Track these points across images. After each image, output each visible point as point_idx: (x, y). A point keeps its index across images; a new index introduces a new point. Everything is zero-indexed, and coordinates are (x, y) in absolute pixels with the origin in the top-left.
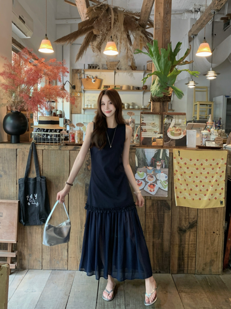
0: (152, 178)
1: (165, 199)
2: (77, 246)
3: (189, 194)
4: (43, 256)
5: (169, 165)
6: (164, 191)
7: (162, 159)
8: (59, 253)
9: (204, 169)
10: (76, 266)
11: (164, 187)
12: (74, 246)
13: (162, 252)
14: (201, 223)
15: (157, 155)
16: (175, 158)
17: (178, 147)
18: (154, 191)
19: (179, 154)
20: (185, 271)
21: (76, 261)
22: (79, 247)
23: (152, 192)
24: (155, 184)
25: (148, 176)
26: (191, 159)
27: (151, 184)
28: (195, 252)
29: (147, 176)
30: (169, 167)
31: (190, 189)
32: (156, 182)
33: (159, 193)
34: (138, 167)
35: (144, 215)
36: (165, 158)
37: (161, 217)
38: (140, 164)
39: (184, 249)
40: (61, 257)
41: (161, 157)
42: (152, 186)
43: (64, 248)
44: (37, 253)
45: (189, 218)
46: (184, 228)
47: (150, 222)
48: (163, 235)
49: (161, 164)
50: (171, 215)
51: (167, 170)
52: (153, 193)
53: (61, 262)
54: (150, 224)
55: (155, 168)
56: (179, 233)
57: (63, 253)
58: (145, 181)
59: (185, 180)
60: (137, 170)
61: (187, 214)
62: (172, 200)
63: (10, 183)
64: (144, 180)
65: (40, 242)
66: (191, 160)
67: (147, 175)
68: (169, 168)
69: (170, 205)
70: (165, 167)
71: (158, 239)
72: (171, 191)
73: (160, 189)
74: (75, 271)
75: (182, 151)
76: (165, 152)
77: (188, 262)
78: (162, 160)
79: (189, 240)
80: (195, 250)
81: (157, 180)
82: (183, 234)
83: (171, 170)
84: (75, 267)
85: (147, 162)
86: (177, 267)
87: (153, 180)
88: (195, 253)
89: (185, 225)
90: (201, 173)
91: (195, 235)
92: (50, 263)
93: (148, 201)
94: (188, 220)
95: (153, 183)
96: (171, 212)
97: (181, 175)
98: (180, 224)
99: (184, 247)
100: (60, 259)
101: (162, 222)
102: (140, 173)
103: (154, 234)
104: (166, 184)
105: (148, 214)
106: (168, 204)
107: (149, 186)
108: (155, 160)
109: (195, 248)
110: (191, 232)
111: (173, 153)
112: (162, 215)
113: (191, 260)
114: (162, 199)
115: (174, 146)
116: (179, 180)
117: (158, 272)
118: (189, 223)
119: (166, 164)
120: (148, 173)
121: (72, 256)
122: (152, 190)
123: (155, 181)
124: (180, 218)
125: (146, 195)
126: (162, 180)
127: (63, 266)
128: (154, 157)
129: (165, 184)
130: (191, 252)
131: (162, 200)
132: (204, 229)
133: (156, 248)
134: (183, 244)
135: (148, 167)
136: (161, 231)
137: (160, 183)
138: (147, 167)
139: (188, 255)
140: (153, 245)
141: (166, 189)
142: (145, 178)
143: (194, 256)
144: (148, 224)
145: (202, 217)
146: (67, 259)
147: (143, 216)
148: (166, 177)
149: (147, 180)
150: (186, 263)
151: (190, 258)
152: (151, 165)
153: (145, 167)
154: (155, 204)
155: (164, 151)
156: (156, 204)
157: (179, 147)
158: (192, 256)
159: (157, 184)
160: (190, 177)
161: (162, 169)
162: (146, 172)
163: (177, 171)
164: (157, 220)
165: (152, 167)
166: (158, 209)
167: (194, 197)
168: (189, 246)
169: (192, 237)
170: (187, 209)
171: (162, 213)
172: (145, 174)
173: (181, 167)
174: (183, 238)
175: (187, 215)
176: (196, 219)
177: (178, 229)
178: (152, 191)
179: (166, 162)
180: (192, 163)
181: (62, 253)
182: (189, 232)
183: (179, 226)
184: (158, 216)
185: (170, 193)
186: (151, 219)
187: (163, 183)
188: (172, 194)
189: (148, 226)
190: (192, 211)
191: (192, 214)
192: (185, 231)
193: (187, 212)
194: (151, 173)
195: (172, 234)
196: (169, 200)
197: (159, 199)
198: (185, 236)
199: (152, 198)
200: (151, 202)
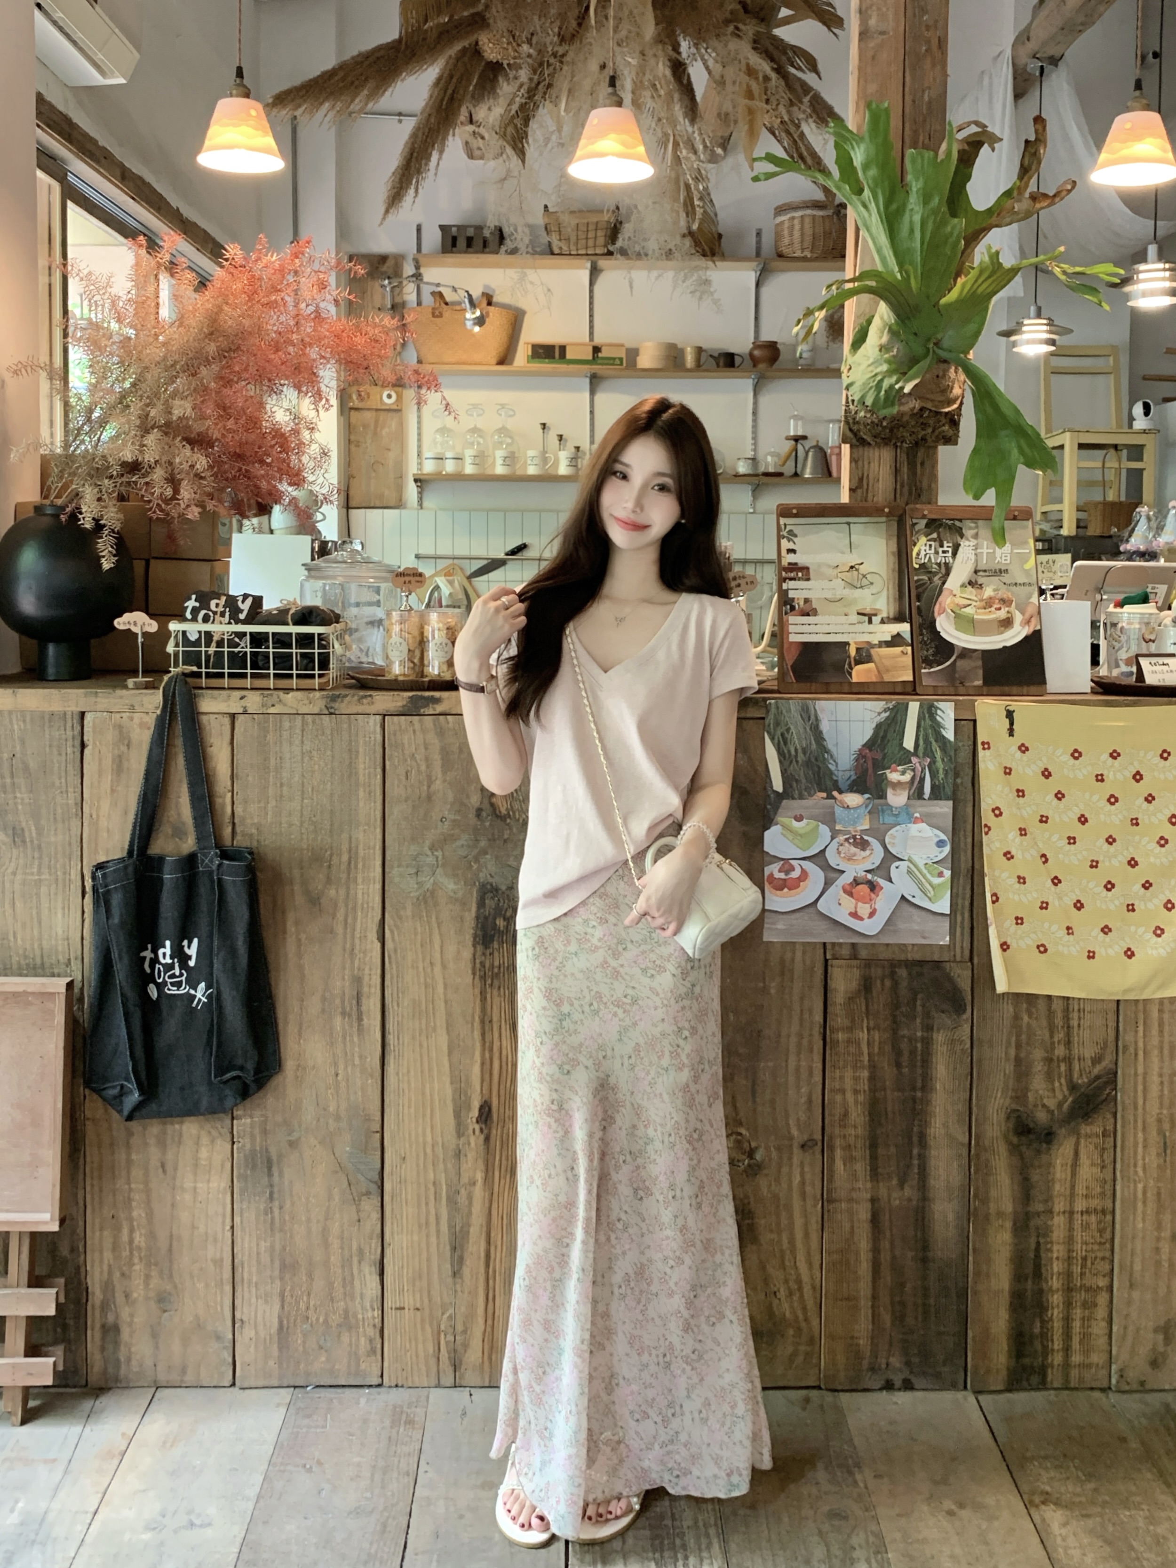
0: (864, 849)
1: (936, 958)
2: (433, 1239)
3: (1068, 928)
4: (238, 1302)
5: (955, 784)
6: (931, 917)
7: (915, 754)
8: (331, 1285)
9: (1150, 799)
10: (433, 1362)
11: (932, 893)
12: (416, 1238)
13: (924, 1260)
14: (1140, 1088)
15: (886, 732)
16: (987, 745)
17: (996, 689)
18: (872, 914)
19: (1012, 724)
20: (1054, 1377)
21: (428, 1329)
22: (448, 1248)
23: (861, 919)
24: (882, 882)
25: (842, 838)
26: (1076, 751)
27: (856, 882)
28: (1103, 1259)
29: (833, 838)
30: (954, 792)
31: (1070, 901)
32: (884, 869)
33: (901, 925)
34: (787, 794)
35: (818, 1044)
36: (935, 746)
37: (913, 1052)
38: (797, 781)
39: (1042, 1241)
40: (346, 1312)
41: (909, 743)
42: (864, 889)
43: (361, 1252)
44: (207, 1286)
45: (1068, 1060)
46: (1042, 1116)
47: (848, 1083)
48: (923, 1158)
49: (913, 778)
50: (968, 1045)
51: (945, 808)
52: (870, 927)
53: (345, 1338)
54: (850, 1097)
55: (878, 801)
56: (1014, 1149)
57: (357, 1283)
58: (826, 867)
59: (1044, 856)
60: (776, 808)
61: (1060, 1035)
62: (976, 960)
63: (44, 890)
64: (819, 858)
65: (224, 1223)
66: (1076, 754)
67: (834, 835)
68: (955, 798)
69: (965, 984)
70: (937, 794)
71: (901, 1186)
72: (967, 915)
73: (905, 906)
74: (425, 1391)
75: (1023, 706)
76: (932, 716)
77: (1067, 1320)
78: (914, 760)
79: (1073, 1187)
80: (1108, 1246)
81: (890, 857)
82: (1038, 1152)
83: (969, 810)
84: (424, 1368)
85: (832, 767)
86: (1009, 1351)
87: (871, 860)
88: (1107, 1267)
89: (1045, 1101)
90: (1135, 822)
91: (1108, 1159)
92: (280, 1349)
93: (840, 967)
94: (1063, 1068)
95: (869, 876)
96: (967, 1028)
97: (1023, 832)
98: (1020, 1095)
99: (1044, 1232)
100: (335, 1319)
101: (919, 1084)
102: (795, 824)
103: (874, 1157)
104: (941, 880)
105: (841, 1036)
106: (951, 980)
107: (849, 891)
108: (879, 756)
109: (1108, 1235)
110: (1082, 1141)
111: (975, 721)
112: (919, 1045)
113: (1085, 1305)
114: (918, 957)
115: (979, 683)
116: (1009, 856)
117: (898, 1383)
118: (1073, 1087)
119: (941, 775)
120: (838, 827)
121: (408, 1301)
122: (864, 910)
123: (877, 863)
124: (1018, 1061)
125: (830, 937)
126: (916, 859)
127: (358, 1365)
128: (870, 745)
129: (937, 881)
130: (1085, 1259)
131: (921, 963)
132: (1152, 1121)
133: (888, 1234)
134: (1038, 1214)
135: (841, 792)
136: (915, 1139)
137: (909, 872)
138: (835, 793)
139: (1069, 1275)
140: (875, 1220)
141: (943, 905)
142: (823, 851)
143: (1102, 1282)
144: (839, 1098)
145: (1141, 1053)
146: (378, 1321)
147: (811, 1050)
148: (940, 844)
149: (833, 860)
150: (1057, 1325)
151: (1079, 1297)
152: (858, 786)
153: (824, 795)
154: (878, 983)
155: (929, 713)
156: (882, 981)
157: (1006, 689)
158: (1089, 1281)
159: (891, 881)
160: (1072, 840)
161: (921, 802)
162: (829, 819)
163: (997, 812)
164: (888, 1073)
165: (862, 792)
166: (896, 1006)
167: (1098, 942)
168: (1071, 1221)
169: (1087, 1172)
170: (1057, 1006)
171: (919, 1034)
172: (824, 830)
173: (1021, 793)
174: (1035, 1176)
175: (1056, 1039)
176: (1107, 1063)
177: (1011, 1125)
178: (865, 916)
179: (940, 765)
180: (1085, 772)
181: (348, 1282)
182: (1072, 1140)
183: (1014, 1106)
184: (893, 1047)
185: (962, 923)
186: (855, 1068)
187: (925, 872)
188: (972, 928)
189: (838, 1111)
190: (1087, 1016)
191: (1086, 1034)
192: (1048, 1137)
193: (1059, 1021)
194: (855, 823)
195: (977, 1155)
196: (955, 961)
197: (903, 957)
198: (1050, 1165)
199: (863, 954)
200: (856, 973)
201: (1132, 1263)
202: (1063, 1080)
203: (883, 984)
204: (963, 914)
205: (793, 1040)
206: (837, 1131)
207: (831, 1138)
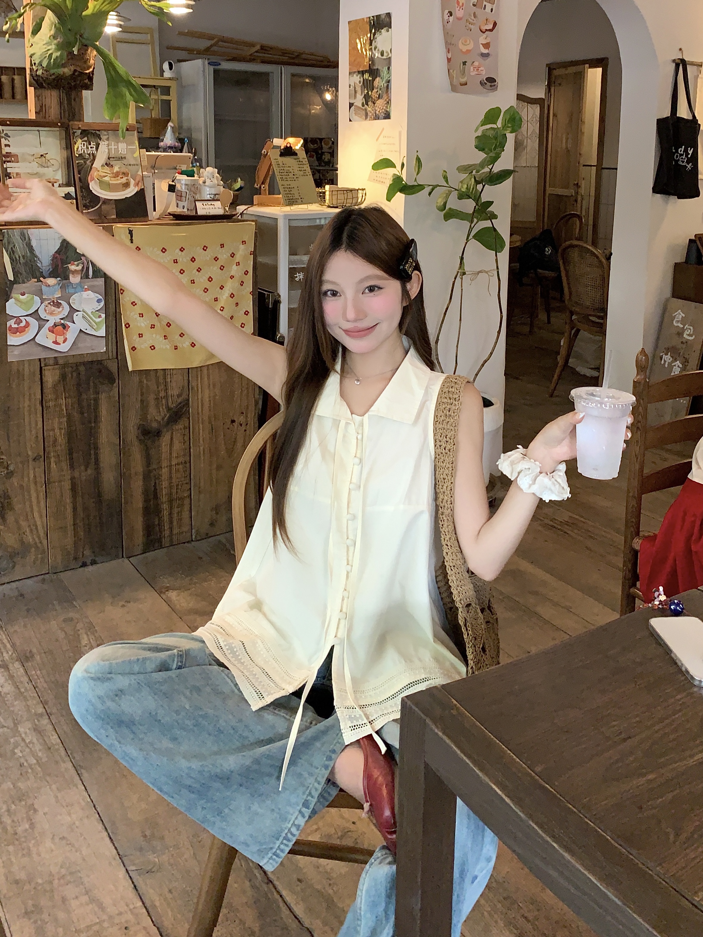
0: (59, 308)
3: (165, 336)
6: (96, 339)
9: (199, 270)
11: (96, 326)
13: (99, 502)
14: (200, 405)
17: (123, 220)
18: (65, 341)
19: (132, 237)
20: (166, 541)
23: (60, 344)
25: (46, 303)
26: (163, 248)
27: (55, 325)
28: (186, 483)
29: (41, 304)
31: (164, 323)
32: (70, 317)
33: (80, 345)
34: (16, 281)
35: (39, 409)
38: (21, 274)
39: (156, 482)
45: (166, 397)
46: (155, 425)
48: (96, 454)
49: (81, 269)
50: (117, 398)
51: (101, 282)
54: (57, 431)
55: (64, 281)
56: (141, 442)
60: (11, 289)
61: (162, 387)
62: (119, 359)
64: (35, 314)
66: (163, 250)
67: (42, 301)
69: (114, 370)
70: (95, 275)
71: (86, 469)
73: (82, 334)
77: (171, 514)
79: (171, 454)
80: (188, 477)
81: (73, 310)
82: (154, 441)
85: (39, 265)
86: (143, 535)
87: (63, 312)
88: (188, 487)
89: (156, 418)
90: (193, 282)
91: (186, 438)
93: (49, 370)
94: (164, 401)
95: (62, 321)
96: (116, 390)
98: (144, 417)
99: (158, 477)
101: (93, 420)
102: (22, 297)
104: (100, 319)
106: (107, 369)
107: (51, 330)
108: (63, 258)
109: (188, 473)
110: (174, 432)
112: (92, 402)
113: (178, 505)
114: (90, 360)
115: (114, 216)
116: (134, 304)
118: (169, 409)
120: (44, 297)
122: (60, 339)
123: (66, 314)
124: (142, 401)
125: (43, 355)
126: (86, 309)
128: (58, 252)
129: (98, 320)
130: (178, 485)
131: (92, 362)
132: (206, 418)
133: (80, 493)
134: (155, 470)
135: (44, 278)
137: (84, 317)
138: (41, 279)
139: (170, 494)
141: (102, 332)
142: (37, 310)
143: (186, 494)
144: (51, 433)
145: (199, 389)
147: (36, 413)
148: (99, 301)
150: (166, 518)
151: (176, 503)
152: (54, 274)
153: (35, 280)
154: (70, 376)
156: (72, 374)
157: (128, 219)
158: (180, 495)
159: (73, 323)
161: (88, 280)
162: (39, 293)
164: (77, 417)
165: (56, 277)
166: (79, 385)
167: (178, 341)
168: (170, 469)
169: (177, 445)
170: (160, 374)
171: (92, 396)
172: (37, 299)
174: (153, 452)
175: (160, 389)
176: (184, 396)
177: (140, 431)
178: (61, 342)
180: (168, 258)
182: (169, 433)
183: (141, 422)
184: (79, 405)
185: (112, 339)
186: (59, 417)
187: (92, 316)
188: (117, 342)
189: (51, 439)
190: (175, 376)
191: (174, 384)
192: (158, 434)
193: (161, 380)
194: (53, 294)
195: (124, 448)
196: (109, 359)
197: (82, 361)
198: (159, 446)
199: (61, 362)
200: (58, 372)
201: (200, 483)
202: (164, 407)
203: (72, 376)
204: (112, 335)
205: (26, 409)
206: (51, 449)
207: (49, 453)
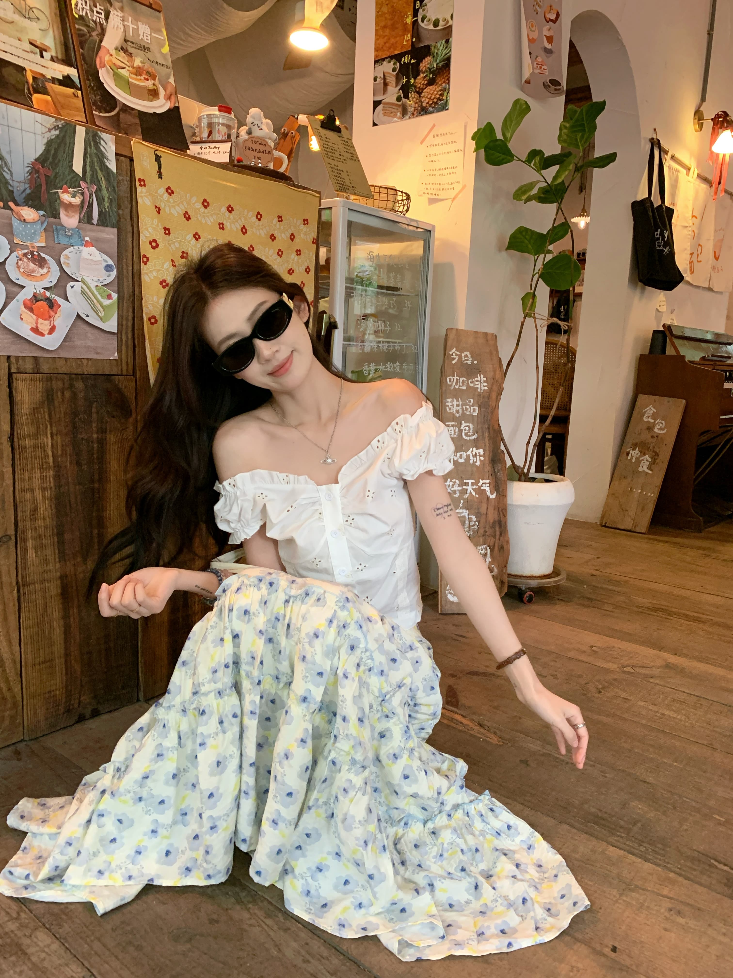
1: (108, 373)
5: (117, 214)
7: (84, 178)
11: (102, 314)
15: (57, 151)
16: (142, 182)
18: (52, 330)
19: (160, 168)
26: (205, 201)
30: (119, 221)
32: (60, 288)
36: (100, 175)
37: (90, 452)
41: (78, 167)
47: (37, 483)
51: (111, 235)
52: (52, 342)
54: (38, 495)
58: (6, 279)
62: (138, 376)
66: (206, 204)
68: (118, 226)
69: (130, 395)
72: (131, 335)
73: (80, 323)
75: (169, 156)
76: (97, 145)
78: (83, 185)
81: (65, 277)
83: (131, 240)
85: (8, 177)
87: (48, 278)
95: (48, 294)
96: (132, 429)
97: (173, 263)
101: (97, 476)
103: (61, 542)
105: (27, 442)
106: (119, 390)
107: (28, 306)
111: (131, 158)
112: (95, 445)
116: (164, 284)
117: (88, 713)
119: (107, 204)
120: (17, 241)
122: (44, 326)
126: (87, 279)
131: (95, 376)
133: (76, 602)
135: (17, 204)
136: (95, 524)
137: (83, 292)
138: (11, 204)
140: (64, 593)
141: (112, 325)
144: (28, 495)
149: (13, 273)
152: (33, 201)
153: (1, 204)
154: (59, 394)
155: (93, 141)
162: (7, 231)
163: (154, 244)
164: (71, 471)
165: (37, 208)
166: (75, 414)
172: (3, 241)
173: (168, 231)
178: (46, 333)
179: (105, 193)
180: (212, 219)
184: (74, 449)
185: (127, 341)
186: (42, 468)
187: (96, 293)
188: (134, 347)
189: (29, 507)
194: (32, 239)
196: (122, 374)
197: (79, 371)
199: (45, 368)
200: (40, 386)
203: (63, 395)
204: (127, 333)
206: (28, 524)
207: (23, 532)
